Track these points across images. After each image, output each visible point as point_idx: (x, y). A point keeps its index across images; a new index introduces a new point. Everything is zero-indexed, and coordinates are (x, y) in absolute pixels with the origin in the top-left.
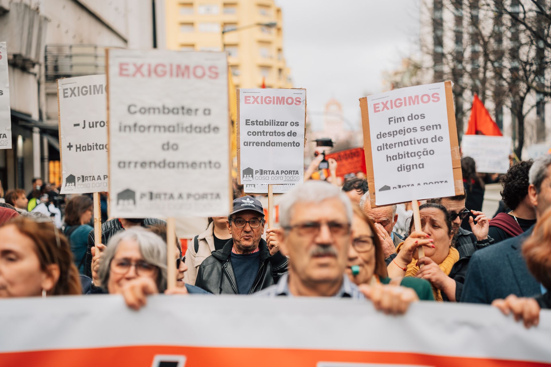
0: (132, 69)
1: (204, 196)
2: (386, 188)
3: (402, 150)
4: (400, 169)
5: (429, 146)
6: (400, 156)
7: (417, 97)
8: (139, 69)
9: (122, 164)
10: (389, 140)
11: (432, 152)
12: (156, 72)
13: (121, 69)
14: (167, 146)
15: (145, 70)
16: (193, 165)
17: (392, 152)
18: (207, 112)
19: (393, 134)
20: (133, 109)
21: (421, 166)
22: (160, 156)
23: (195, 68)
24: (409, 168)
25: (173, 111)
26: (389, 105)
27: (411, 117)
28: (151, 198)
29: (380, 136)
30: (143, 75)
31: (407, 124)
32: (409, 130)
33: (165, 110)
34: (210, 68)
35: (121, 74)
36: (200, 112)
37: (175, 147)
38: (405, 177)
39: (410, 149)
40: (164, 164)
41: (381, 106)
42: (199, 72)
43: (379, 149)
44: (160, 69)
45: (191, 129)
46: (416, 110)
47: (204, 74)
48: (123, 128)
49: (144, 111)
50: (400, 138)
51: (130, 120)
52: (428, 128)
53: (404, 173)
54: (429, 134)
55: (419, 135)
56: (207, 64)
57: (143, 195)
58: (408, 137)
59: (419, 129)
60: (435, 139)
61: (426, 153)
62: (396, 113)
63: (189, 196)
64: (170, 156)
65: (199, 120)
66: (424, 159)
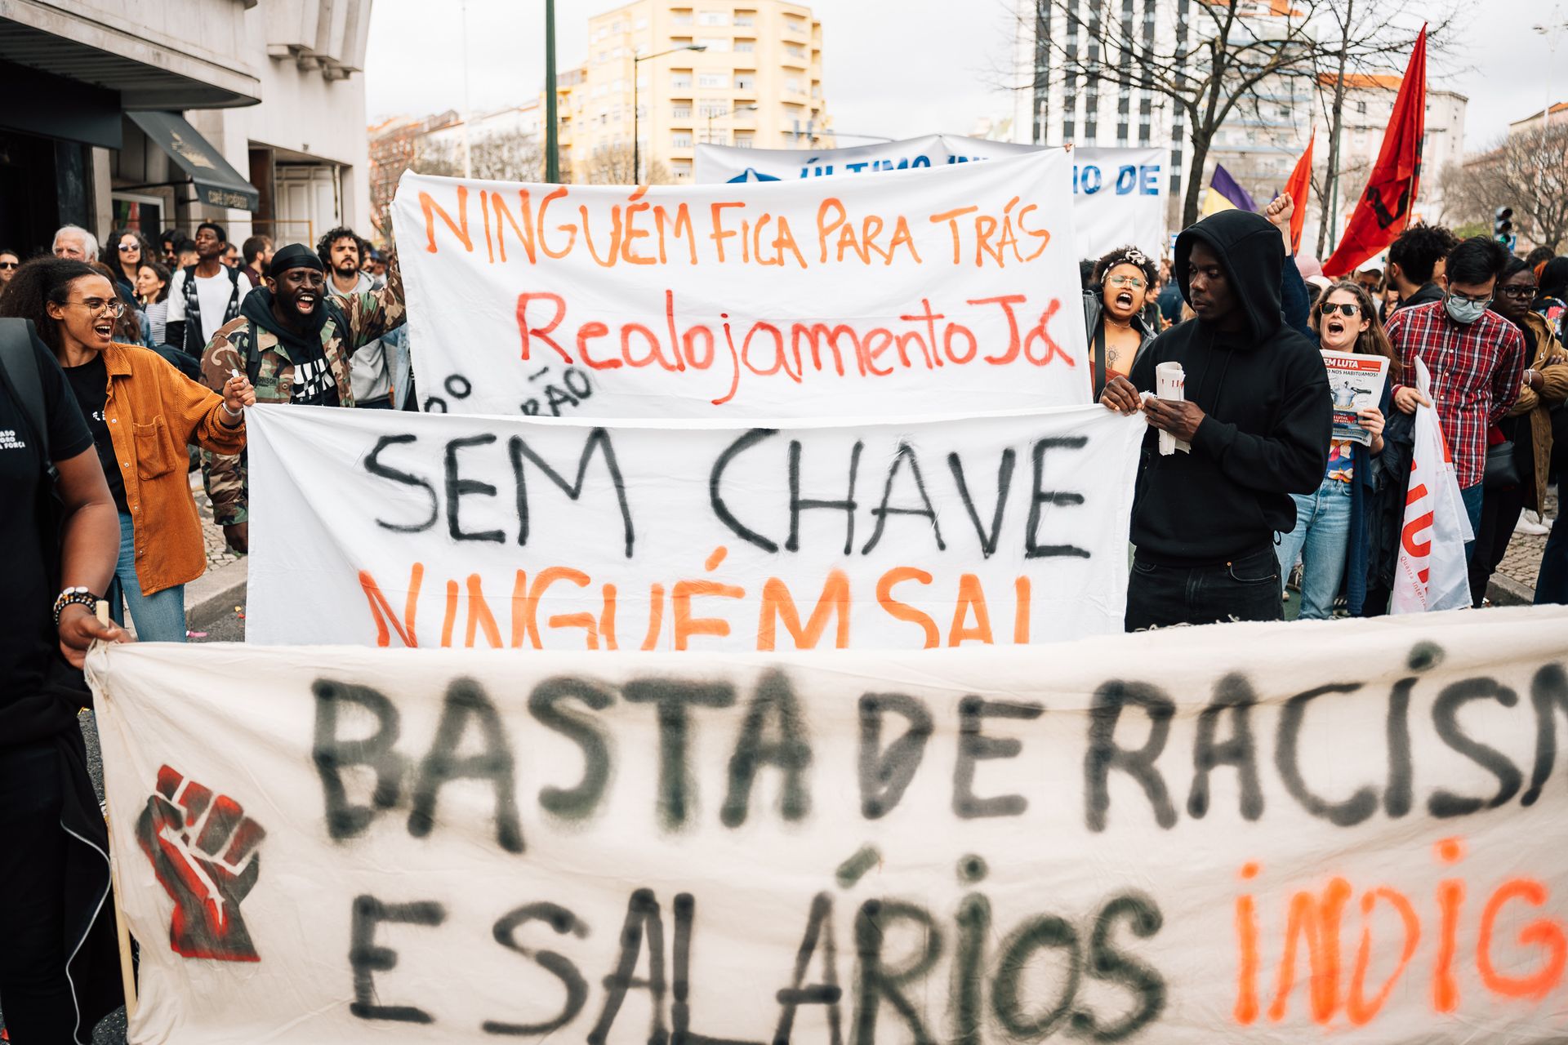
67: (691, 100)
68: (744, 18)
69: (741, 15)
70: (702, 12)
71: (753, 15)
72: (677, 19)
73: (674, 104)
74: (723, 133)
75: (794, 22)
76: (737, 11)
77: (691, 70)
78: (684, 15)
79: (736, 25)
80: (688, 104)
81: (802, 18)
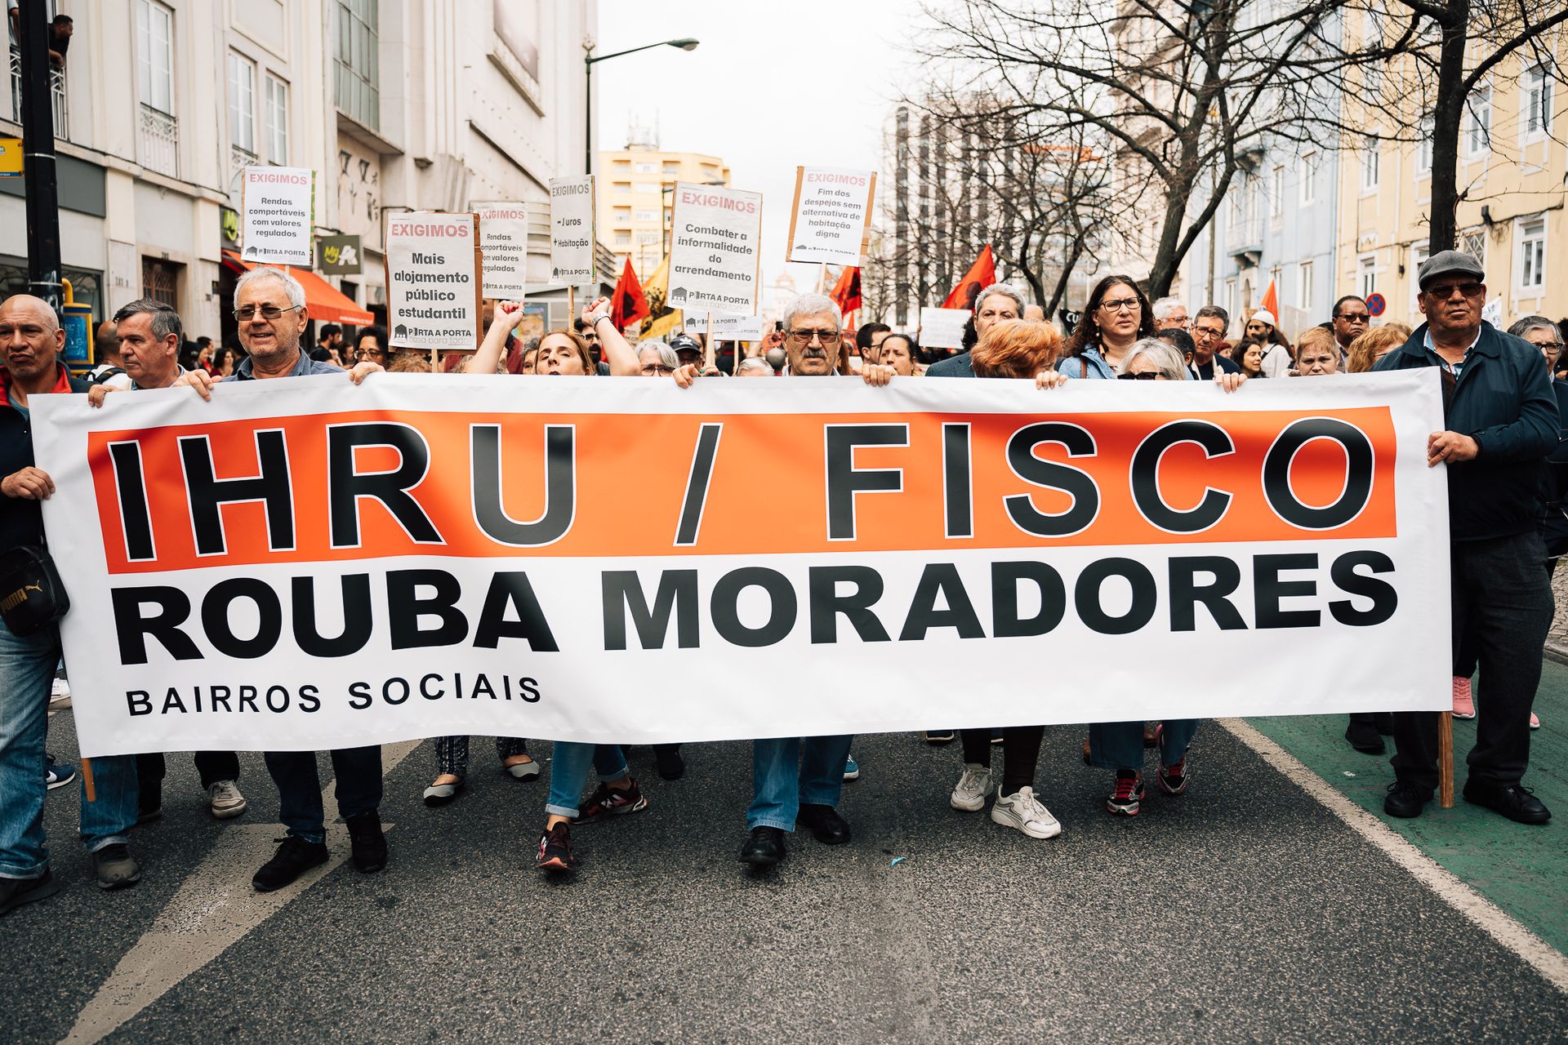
0: (692, 198)
1: (736, 300)
2: (803, 247)
3: (824, 218)
4: (819, 234)
5: (847, 221)
6: (821, 223)
7: (847, 177)
8: (697, 198)
9: (678, 269)
10: (815, 207)
11: (848, 227)
12: (709, 202)
13: (684, 197)
14: (713, 259)
15: (701, 200)
16: (730, 276)
17: (815, 218)
18: (744, 237)
19: (821, 203)
20: (690, 228)
21: (837, 236)
22: (707, 265)
23: (738, 202)
24: (826, 235)
25: (720, 232)
26: (822, 178)
27: (838, 193)
28: (698, 297)
29: (808, 202)
30: (700, 204)
31: (834, 198)
32: (834, 203)
33: (714, 231)
34: (749, 204)
35: (684, 201)
36: (739, 237)
37: (719, 260)
38: (821, 242)
39: (831, 219)
40: (710, 272)
41: (815, 177)
42: (741, 207)
43: (805, 213)
44: (713, 200)
45: (731, 248)
46: (844, 188)
47: (744, 208)
48: (681, 242)
49: (698, 230)
50: (825, 208)
51: (687, 236)
52: (850, 205)
53: (821, 238)
54: (850, 211)
55: (841, 209)
56: (746, 201)
57: (692, 294)
58: (832, 208)
59: (842, 204)
60: (853, 216)
61: (843, 226)
62: (826, 186)
63: (726, 298)
64: (715, 266)
65: (738, 242)
66: (840, 231)
67: (630, 231)
68: (671, 168)
69: (668, 165)
70: (638, 163)
71: (677, 165)
72: (621, 168)
73: (616, 234)
74: (655, 256)
75: (709, 170)
76: (665, 162)
77: (629, 207)
78: (624, 166)
79: (664, 173)
80: (627, 234)
81: (715, 166)
